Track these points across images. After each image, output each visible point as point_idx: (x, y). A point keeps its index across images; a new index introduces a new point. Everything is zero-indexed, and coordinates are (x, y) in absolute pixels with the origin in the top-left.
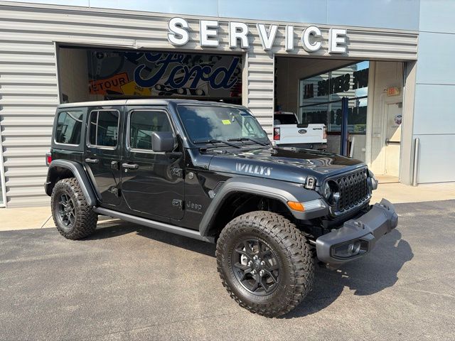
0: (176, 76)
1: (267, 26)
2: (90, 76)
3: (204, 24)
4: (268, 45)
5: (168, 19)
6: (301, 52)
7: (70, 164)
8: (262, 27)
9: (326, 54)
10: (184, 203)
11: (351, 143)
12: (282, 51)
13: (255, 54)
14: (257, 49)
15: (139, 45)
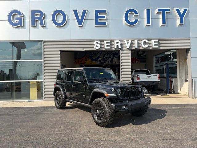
0: (105, 57)
1: (128, 41)
2: (75, 58)
3: (105, 42)
4: (128, 46)
5: (93, 41)
6: (141, 48)
7: (59, 86)
8: (126, 41)
9: (151, 48)
10: (86, 96)
11: (172, 81)
12: (134, 48)
13: (123, 50)
14: (124, 49)
15: (85, 50)
